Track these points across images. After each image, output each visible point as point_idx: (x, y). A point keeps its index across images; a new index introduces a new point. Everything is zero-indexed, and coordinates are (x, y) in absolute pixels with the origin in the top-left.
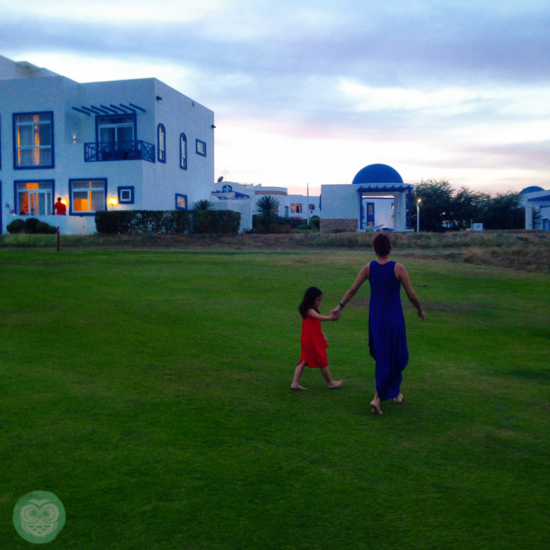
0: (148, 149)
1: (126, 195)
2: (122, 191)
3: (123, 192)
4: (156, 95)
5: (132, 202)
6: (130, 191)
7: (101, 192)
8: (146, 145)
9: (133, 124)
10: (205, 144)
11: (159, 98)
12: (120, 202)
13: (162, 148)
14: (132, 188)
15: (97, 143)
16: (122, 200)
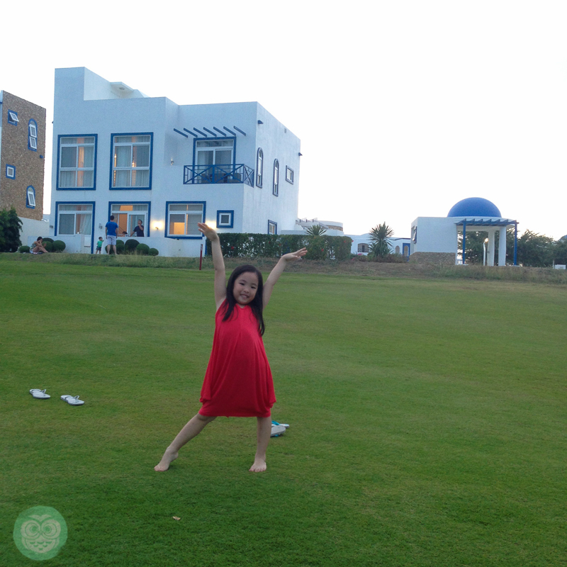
0: (249, 173)
1: (225, 219)
2: (221, 214)
3: (222, 216)
4: (258, 119)
5: (231, 226)
6: (230, 215)
7: (199, 216)
8: (247, 169)
9: (232, 147)
10: (292, 173)
11: (260, 122)
12: (218, 226)
13: (259, 173)
14: (232, 212)
15: (194, 166)
16: (220, 224)
